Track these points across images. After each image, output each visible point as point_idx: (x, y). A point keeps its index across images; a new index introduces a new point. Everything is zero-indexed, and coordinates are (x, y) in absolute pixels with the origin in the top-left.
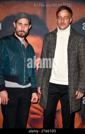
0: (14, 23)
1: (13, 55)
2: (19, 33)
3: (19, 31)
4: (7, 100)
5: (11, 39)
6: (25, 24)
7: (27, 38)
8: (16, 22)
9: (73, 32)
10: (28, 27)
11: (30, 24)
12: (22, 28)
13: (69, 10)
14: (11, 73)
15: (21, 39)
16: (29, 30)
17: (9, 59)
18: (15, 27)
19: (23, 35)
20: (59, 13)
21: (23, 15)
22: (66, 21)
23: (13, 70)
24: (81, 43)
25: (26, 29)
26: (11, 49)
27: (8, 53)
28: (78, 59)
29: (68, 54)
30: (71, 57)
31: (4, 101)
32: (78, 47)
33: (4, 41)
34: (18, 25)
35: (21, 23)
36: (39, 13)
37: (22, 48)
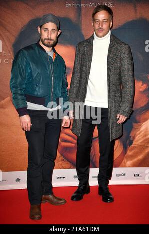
0: (39, 29)
1: (38, 70)
2: (46, 42)
3: (45, 39)
4: (30, 126)
5: (35, 50)
6: (53, 30)
7: (55, 48)
8: (41, 27)
9: (114, 39)
10: (56, 33)
11: (59, 29)
12: (48, 36)
13: (109, 11)
14: (36, 93)
15: (47, 49)
16: (58, 37)
17: (32, 74)
18: (40, 32)
19: (51, 44)
20: (95, 15)
21: (50, 18)
22: (105, 26)
23: (37, 89)
24: (124, 53)
25: (54, 36)
26: (35, 63)
27: (31, 67)
28: (120, 75)
29: (108, 68)
30: (111, 73)
31: (27, 127)
32: (120, 59)
33: (26, 52)
34: (43, 31)
35: (47, 29)
36: (72, 15)
37: (49, 61)
